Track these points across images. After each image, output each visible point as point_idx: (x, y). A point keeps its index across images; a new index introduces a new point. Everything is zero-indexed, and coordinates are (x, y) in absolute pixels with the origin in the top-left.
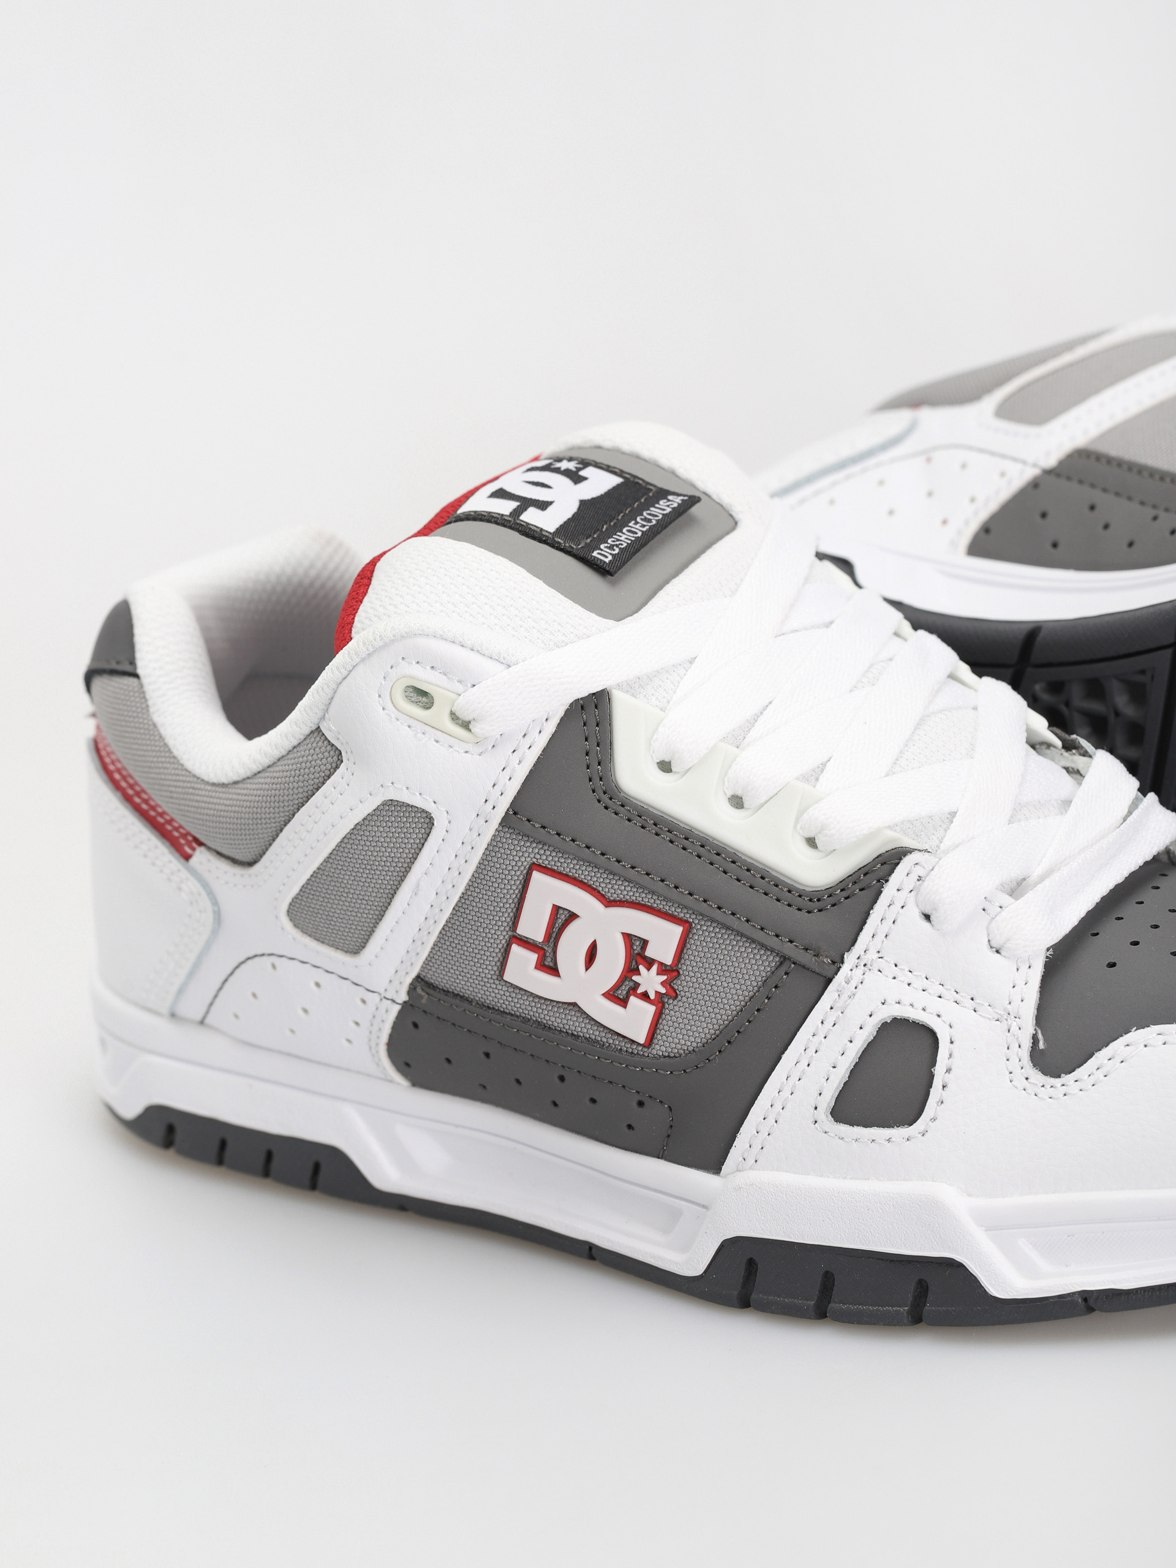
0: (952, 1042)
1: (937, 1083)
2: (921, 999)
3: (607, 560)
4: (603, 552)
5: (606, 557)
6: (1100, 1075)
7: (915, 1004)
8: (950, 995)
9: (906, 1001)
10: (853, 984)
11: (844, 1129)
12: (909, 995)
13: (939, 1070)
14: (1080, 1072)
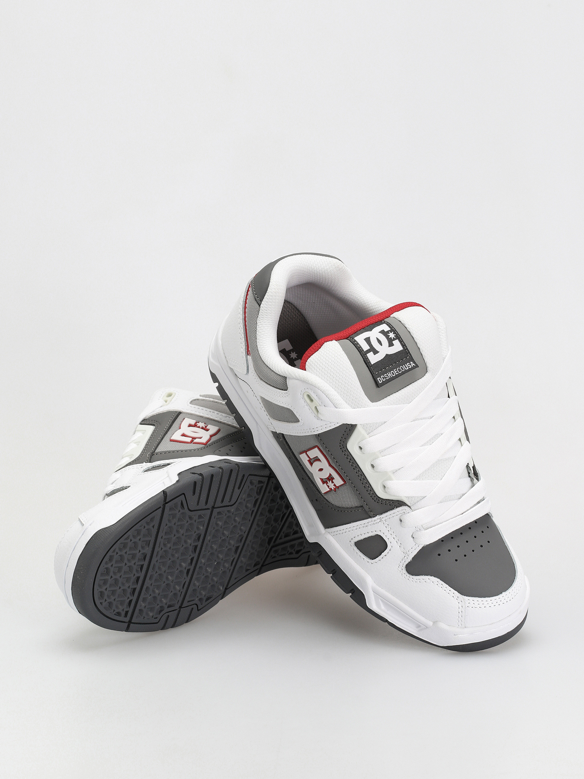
0: (390, 550)
1: (381, 556)
2: (389, 536)
3: (380, 382)
4: (381, 379)
5: (381, 381)
6: (419, 581)
7: (387, 536)
8: (396, 539)
9: (385, 534)
10: (376, 522)
11: (355, 548)
12: (387, 533)
13: (383, 554)
14: (414, 577)
